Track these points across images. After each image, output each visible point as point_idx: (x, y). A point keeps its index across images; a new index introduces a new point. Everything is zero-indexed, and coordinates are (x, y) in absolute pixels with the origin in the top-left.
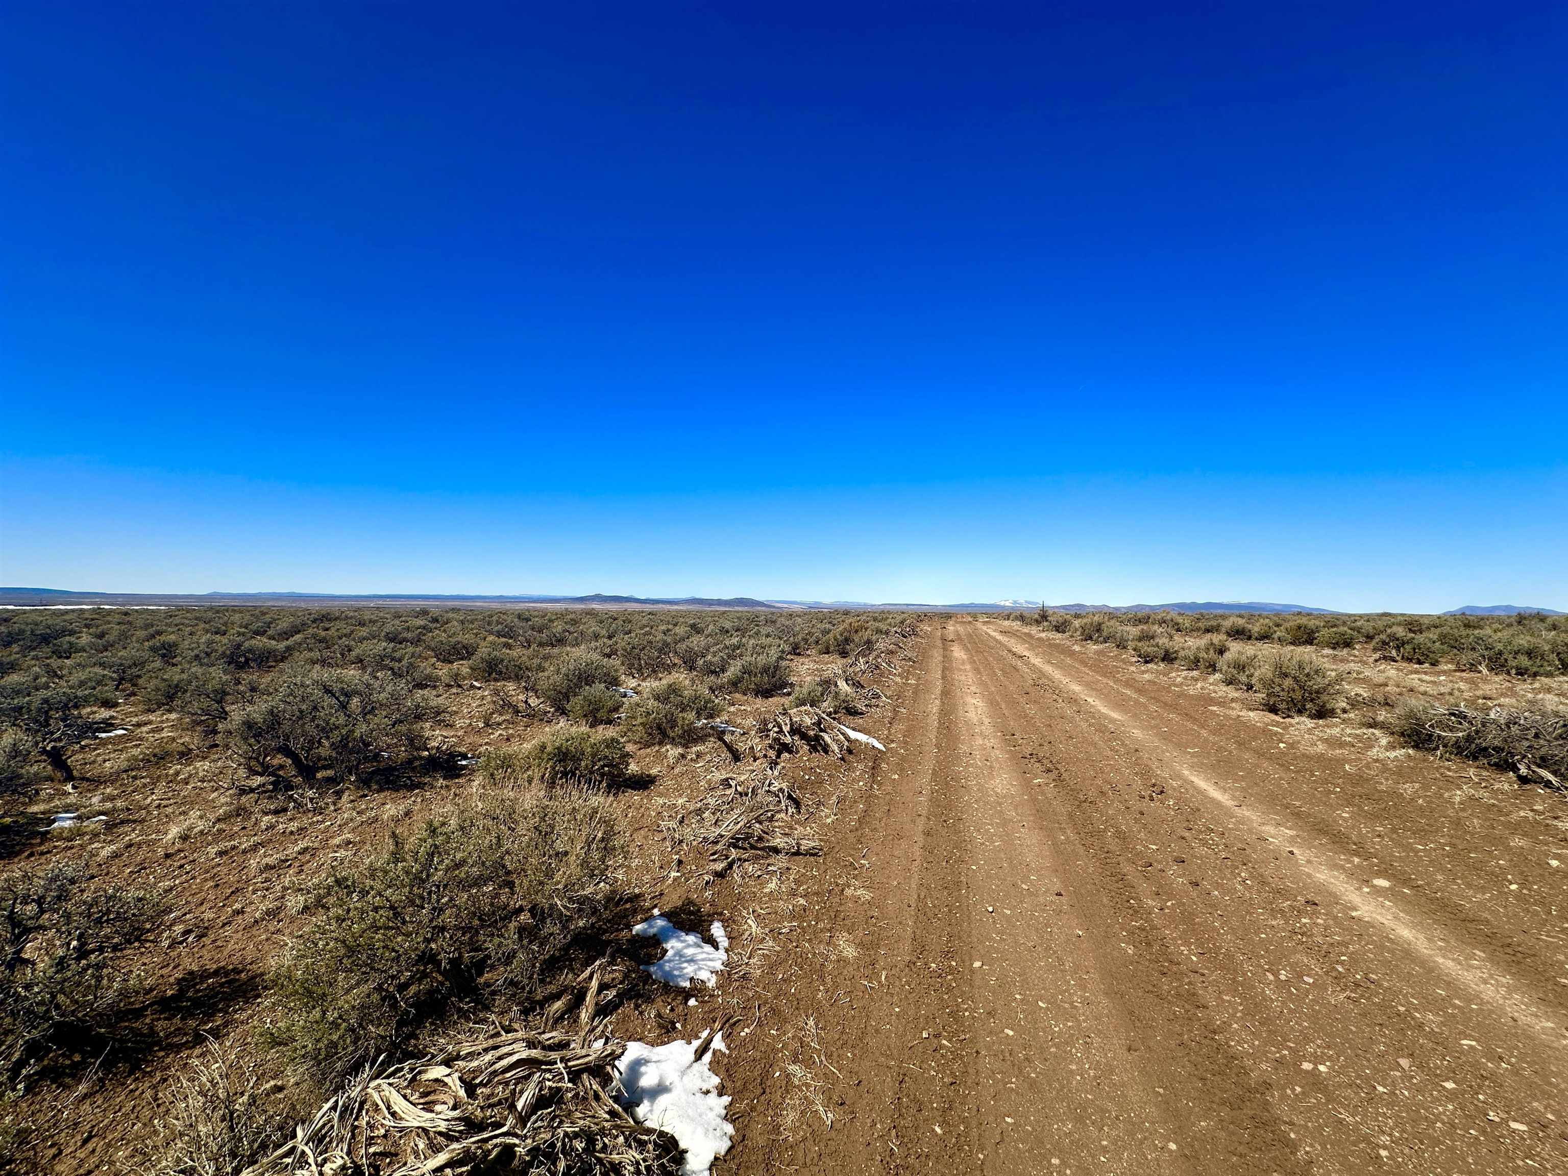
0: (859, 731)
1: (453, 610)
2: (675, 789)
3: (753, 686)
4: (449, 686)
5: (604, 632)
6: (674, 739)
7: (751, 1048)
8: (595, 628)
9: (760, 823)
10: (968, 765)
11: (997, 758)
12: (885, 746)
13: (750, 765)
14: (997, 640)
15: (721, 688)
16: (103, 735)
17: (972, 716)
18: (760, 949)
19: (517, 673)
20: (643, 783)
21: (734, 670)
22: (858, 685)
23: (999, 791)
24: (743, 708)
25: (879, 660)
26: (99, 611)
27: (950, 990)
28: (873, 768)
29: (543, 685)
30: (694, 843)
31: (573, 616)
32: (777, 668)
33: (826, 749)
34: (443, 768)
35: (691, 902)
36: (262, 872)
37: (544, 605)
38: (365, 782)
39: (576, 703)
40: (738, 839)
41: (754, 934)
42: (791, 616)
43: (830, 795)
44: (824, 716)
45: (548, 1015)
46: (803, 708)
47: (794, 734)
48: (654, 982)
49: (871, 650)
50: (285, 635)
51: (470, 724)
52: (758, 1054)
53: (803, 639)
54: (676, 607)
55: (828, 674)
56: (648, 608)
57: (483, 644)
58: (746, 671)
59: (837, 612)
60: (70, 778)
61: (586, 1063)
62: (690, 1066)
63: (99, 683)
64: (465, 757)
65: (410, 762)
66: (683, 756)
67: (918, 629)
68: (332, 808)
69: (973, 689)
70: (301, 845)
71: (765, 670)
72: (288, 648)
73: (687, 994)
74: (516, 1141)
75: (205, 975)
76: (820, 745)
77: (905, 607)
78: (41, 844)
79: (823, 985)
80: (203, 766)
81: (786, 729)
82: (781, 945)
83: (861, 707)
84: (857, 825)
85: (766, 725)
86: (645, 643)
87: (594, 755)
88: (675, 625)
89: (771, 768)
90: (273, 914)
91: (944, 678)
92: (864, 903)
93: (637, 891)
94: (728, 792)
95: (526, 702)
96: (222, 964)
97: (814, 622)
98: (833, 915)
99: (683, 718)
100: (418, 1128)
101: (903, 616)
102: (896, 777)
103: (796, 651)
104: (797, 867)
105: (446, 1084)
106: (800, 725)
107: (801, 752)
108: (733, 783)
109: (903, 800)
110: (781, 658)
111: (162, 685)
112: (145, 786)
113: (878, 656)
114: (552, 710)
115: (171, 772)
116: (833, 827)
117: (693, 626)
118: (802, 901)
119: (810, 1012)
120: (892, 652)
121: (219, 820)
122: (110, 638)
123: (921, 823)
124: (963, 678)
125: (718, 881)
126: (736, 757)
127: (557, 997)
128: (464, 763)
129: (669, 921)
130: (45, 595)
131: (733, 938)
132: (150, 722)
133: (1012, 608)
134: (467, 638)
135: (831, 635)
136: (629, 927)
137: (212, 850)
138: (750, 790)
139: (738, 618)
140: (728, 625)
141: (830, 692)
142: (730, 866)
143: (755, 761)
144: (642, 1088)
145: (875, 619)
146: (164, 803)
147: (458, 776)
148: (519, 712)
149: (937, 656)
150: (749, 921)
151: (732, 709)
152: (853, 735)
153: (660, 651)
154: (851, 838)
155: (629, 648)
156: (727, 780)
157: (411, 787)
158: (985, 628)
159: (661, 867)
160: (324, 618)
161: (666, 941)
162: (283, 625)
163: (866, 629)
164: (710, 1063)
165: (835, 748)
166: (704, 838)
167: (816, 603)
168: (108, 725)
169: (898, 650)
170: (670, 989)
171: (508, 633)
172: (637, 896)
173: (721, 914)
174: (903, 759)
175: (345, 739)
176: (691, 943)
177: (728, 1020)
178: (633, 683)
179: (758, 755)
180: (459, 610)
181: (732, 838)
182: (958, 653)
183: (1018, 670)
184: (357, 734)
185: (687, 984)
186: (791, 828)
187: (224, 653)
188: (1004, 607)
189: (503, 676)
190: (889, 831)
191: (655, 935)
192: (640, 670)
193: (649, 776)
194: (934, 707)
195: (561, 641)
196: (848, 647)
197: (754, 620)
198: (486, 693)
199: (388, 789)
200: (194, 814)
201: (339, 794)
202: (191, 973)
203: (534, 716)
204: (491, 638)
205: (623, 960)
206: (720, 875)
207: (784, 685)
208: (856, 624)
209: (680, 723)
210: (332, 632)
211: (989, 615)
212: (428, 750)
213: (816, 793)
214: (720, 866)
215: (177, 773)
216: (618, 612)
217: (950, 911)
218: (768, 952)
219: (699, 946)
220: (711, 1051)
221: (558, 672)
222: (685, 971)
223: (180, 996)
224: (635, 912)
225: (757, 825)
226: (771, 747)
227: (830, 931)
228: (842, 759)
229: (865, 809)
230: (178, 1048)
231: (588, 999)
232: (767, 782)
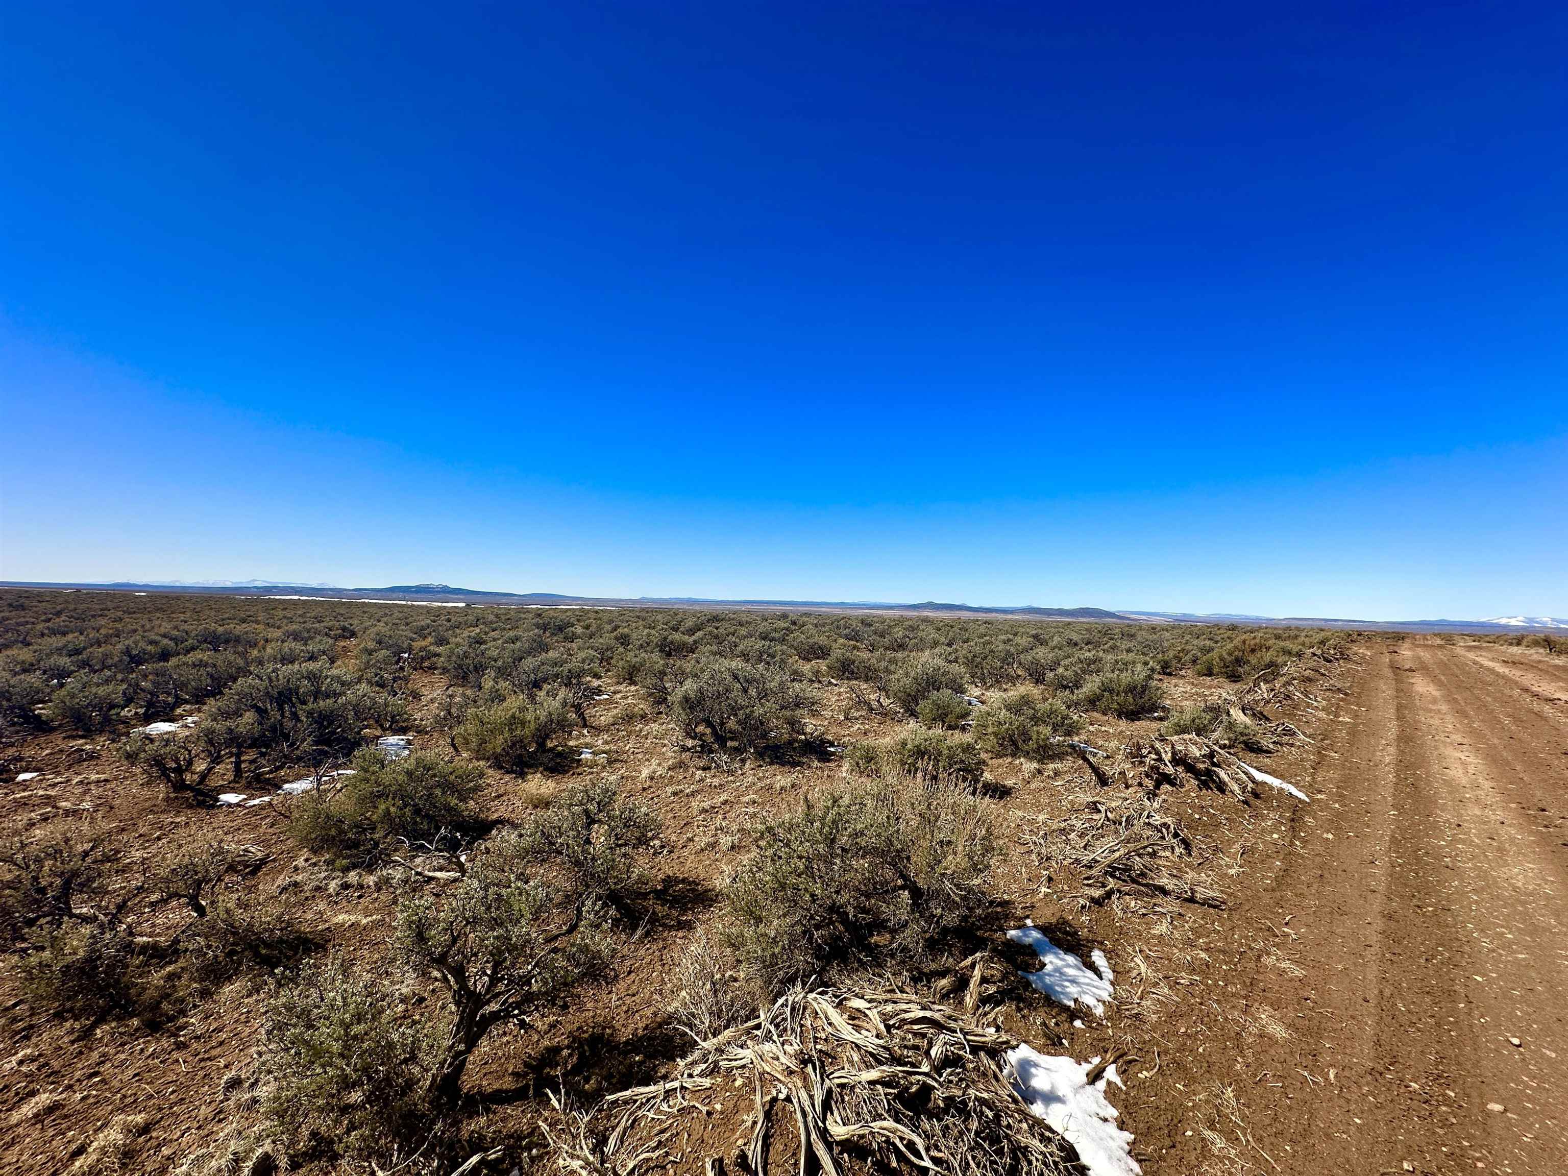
0: (1266, 772)
1: (806, 614)
2: (1032, 804)
3: (1115, 706)
4: (811, 681)
5: (943, 639)
6: (1028, 753)
7: (1153, 1094)
8: (934, 635)
9: (1139, 855)
10: (1454, 840)
11: (1512, 840)
12: (1308, 796)
13: (1120, 791)
14: (1498, 674)
15: (1077, 704)
16: (597, 698)
17: (1456, 773)
18: (1154, 993)
19: (869, 675)
20: (1000, 792)
21: (1091, 685)
22: (1261, 716)
23: (1520, 884)
24: (1103, 729)
25: (1291, 688)
26: (582, 610)
27: (1445, 1124)
28: (1293, 820)
29: (894, 687)
30: (1065, 863)
31: (910, 623)
32: (1145, 688)
33: (1222, 787)
34: (816, 752)
35: (1066, 922)
36: (701, 813)
37: (879, 612)
38: (760, 755)
39: (924, 706)
40: (1115, 869)
41: (1144, 975)
42: (1153, 629)
43: (1231, 842)
44: (1216, 748)
45: (935, 989)
46: (1186, 736)
47: (1178, 765)
48: (1035, 991)
49: (1276, 675)
50: (691, 632)
51: (833, 716)
52: (1162, 1103)
53: (1175, 657)
54: (1010, 616)
55: (1214, 700)
56: (981, 616)
57: (834, 645)
58: (1106, 688)
59: (1218, 626)
60: (585, 726)
61: (983, 1042)
62: (1083, 1087)
63: (592, 660)
64: (832, 745)
65: (790, 743)
66: (1039, 772)
67: (1349, 652)
68: (740, 772)
69: (1457, 738)
70: (724, 797)
71: (1131, 689)
72: (695, 642)
73: (1073, 1015)
74: (936, 1085)
75: (677, 881)
76: (1214, 781)
77: (1323, 622)
78: (577, 768)
79: (1242, 1057)
80: (655, 726)
81: (1167, 757)
82: (1181, 995)
83: (1266, 742)
84: (1274, 884)
85: (1139, 749)
86: (987, 652)
87: (950, 758)
88: (1015, 635)
89: (1149, 799)
90: (713, 845)
91: (1400, 718)
92: (1291, 980)
93: (1006, 897)
94: (1096, 817)
95: (878, 701)
96: (686, 875)
97: (1187, 637)
98: (1248, 981)
99: (1038, 733)
100: (852, 1042)
101: (1323, 634)
102: (1330, 836)
103: (1166, 670)
104: (1194, 916)
105: (866, 1015)
106: (1186, 755)
107: (1187, 787)
108: (1102, 808)
109: (1344, 867)
110: (1150, 677)
111: (626, 665)
112: (624, 737)
113: (1289, 683)
114: (901, 710)
115: (637, 729)
116: (1239, 879)
117: (1035, 637)
118: (1203, 955)
119: (1226, 1081)
120: (1310, 680)
121: (669, 769)
122: (593, 629)
123: (1377, 904)
124: (1436, 722)
125: (1095, 908)
126: (1103, 780)
127: (943, 974)
128: (832, 749)
129: (1044, 934)
130: (554, 599)
131: (1118, 973)
132: (620, 692)
133: (1523, 628)
134: (822, 640)
135: (1215, 654)
136: (1004, 931)
137: (669, 790)
138: (1124, 819)
139: (1086, 630)
140: (1075, 637)
141: (1221, 722)
142: (1109, 895)
143: (1127, 787)
144: (1034, 1088)
145: (1278, 637)
146: (636, 751)
147: (829, 761)
148: (872, 709)
149: (1385, 690)
150: (1135, 959)
151: (1091, 728)
152: (1259, 776)
153: (1003, 661)
154: (1266, 899)
155: (970, 656)
156: (1095, 803)
157: (794, 764)
158: (1471, 655)
159: (1030, 880)
160: (715, 619)
161: (1044, 955)
162: (689, 623)
163: (1268, 649)
164: (1105, 1092)
165: (1236, 788)
166: (1076, 859)
167: (1184, 614)
168: (599, 692)
169: (1319, 677)
170: (1050, 1001)
171: (855, 637)
172: (1007, 903)
173: (1102, 943)
174: (1339, 815)
175: (748, 716)
176: (1071, 963)
177: (1121, 1056)
178: (977, 692)
179: (1130, 782)
180: (810, 614)
181: (1109, 866)
182: (1422, 686)
183: (1545, 719)
184: (756, 714)
185: (1071, 1004)
186: (1180, 870)
187: (657, 643)
188: (1506, 627)
189: (853, 676)
190: (1324, 902)
191: (1030, 945)
192: (983, 679)
193: (1004, 786)
194: (1388, 755)
195: (901, 647)
196: (1241, 670)
197: (1106, 632)
198: (842, 690)
199: (777, 763)
200: (654, 762)
201: (743, 761)
202: (669, 877)
203: (886, 714)
204: (842, 641)
205: (999, 960)
206: (1098, 902)
207: (1154, 708)
208: (1253, 642)
209: (1034, 737)
210: (721, 630)
211: (1477, 638)
212: (805, 734)
213: (1211, 837)
214: (1097, 893)
215: (641, 731)
216: (954, 620)
217: (1438, 1024)
218: (1164, 999)
219: (1080, 969)
220: (1105, 1080)
221: (907, 674)
222: (1068, 990)
223: (664, 891)
224: (1006, 917)
225: (1138, 859)
226: (1147, 776)
227: (1246, 997)
228: (1245, 802)
229: (1284, 867)
230: (671, 928)
231: (971, 986)
232: (1146, 813)
